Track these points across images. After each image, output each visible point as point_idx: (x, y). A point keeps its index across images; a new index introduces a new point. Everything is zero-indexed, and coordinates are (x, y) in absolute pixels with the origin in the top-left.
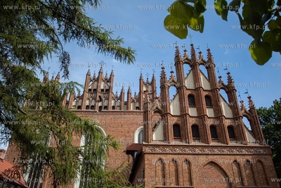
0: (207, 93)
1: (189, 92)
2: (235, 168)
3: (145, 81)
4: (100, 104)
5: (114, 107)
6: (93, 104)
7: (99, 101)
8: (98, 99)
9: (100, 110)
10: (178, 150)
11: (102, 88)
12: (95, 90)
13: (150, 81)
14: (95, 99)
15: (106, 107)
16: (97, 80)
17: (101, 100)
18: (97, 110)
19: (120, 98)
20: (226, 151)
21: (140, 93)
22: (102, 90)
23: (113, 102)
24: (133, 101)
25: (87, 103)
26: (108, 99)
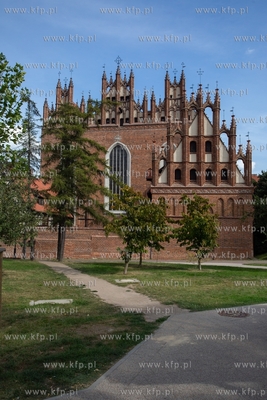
0: (208, 139)
1: (191, 140)
2: (220, 203)
3: (172, 81)
4: (121, 116)
5: (136, 120)
6: (113, 116)
7: (119, 113)
8: (118, 110)
9: (121, 125)
10: (176, 191)
11: (121, 94)
12: (114, 98)
13: (178, 81)
14: (115, 110)
15: (128, 120)
16: (115, 85)
17: (121, 111)
18: (118, 125)
19: (143, 107)
20: (214, 191)
21: (165, 99)
22: (122, 98)
23: (135, 112)
24: (158, 110)
25: (107, 116)
26: (129, 109)
